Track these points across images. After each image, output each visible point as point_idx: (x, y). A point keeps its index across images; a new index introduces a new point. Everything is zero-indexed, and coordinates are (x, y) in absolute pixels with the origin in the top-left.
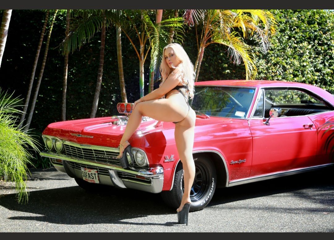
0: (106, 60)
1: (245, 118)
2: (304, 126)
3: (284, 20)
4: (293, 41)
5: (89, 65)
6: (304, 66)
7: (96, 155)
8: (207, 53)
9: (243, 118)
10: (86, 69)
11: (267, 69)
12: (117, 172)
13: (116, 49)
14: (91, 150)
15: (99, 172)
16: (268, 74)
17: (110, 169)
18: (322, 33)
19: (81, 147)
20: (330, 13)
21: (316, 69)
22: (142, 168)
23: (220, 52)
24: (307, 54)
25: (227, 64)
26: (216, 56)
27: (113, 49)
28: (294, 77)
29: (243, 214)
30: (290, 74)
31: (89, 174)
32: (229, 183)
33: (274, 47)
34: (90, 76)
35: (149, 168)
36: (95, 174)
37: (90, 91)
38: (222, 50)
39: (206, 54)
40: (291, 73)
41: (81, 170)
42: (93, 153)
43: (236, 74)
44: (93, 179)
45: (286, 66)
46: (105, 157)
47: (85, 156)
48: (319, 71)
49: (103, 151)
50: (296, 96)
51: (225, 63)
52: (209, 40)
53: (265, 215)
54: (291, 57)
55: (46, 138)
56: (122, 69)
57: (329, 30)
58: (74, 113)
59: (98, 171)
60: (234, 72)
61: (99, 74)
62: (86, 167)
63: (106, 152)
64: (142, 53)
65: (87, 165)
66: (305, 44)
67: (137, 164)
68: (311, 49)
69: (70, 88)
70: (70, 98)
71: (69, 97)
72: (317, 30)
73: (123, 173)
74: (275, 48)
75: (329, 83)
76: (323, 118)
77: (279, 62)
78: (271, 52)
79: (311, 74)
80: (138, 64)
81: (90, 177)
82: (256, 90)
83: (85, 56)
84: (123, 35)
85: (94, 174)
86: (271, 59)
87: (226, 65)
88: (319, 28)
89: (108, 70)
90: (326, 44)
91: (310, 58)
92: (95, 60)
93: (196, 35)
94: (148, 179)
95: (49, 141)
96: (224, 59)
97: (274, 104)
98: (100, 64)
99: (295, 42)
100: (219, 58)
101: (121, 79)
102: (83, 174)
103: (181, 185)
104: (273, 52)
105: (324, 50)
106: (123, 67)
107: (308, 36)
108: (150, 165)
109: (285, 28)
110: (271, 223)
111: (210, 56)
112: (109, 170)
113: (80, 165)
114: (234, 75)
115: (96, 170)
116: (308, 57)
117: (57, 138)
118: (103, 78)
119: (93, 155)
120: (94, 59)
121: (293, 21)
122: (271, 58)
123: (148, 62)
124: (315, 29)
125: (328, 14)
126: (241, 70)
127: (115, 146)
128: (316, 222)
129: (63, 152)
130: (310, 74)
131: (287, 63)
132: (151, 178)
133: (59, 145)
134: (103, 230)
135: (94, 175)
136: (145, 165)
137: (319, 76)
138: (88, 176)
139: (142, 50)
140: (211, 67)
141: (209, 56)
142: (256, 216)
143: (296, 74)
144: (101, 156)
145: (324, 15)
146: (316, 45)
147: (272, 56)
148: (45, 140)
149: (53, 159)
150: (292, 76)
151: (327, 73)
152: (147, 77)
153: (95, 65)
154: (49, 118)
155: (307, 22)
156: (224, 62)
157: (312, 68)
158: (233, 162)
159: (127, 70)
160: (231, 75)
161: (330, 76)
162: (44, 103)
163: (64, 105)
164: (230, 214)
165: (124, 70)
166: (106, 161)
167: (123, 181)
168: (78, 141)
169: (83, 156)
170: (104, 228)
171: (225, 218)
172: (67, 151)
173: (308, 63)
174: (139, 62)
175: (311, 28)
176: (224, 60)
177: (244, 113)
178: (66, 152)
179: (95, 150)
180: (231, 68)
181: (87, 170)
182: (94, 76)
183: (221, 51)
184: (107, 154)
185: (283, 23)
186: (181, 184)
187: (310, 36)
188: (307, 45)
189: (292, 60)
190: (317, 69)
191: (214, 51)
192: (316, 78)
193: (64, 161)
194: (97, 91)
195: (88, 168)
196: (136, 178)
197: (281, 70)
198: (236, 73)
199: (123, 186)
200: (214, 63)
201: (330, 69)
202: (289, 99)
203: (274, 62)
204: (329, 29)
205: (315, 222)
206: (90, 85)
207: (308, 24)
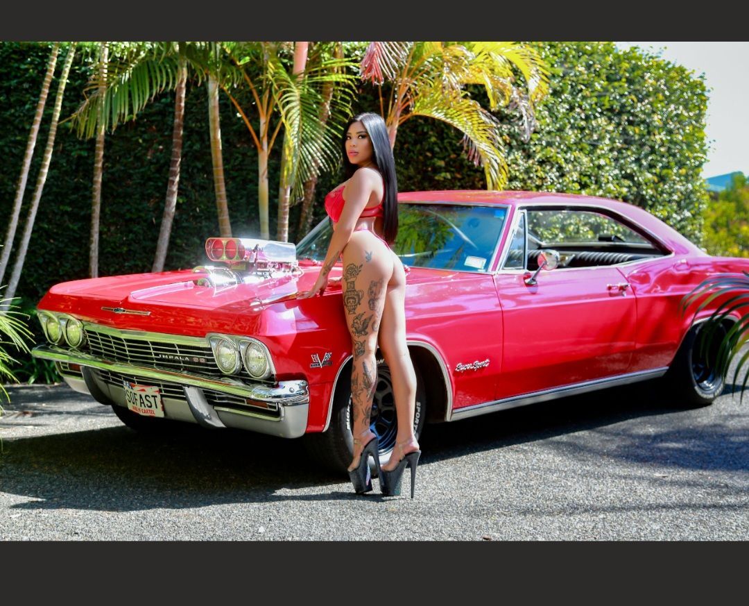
0: (186, 150)
1: (486, 271)
2: (610, 288)
3: (560, 71)
4: (579, 114)
5: (150, 160)
6: (600, 167)
7: (156, 354)
8: (401, 136)
9: (483, 271)
10: (142, 170)
11: (527, 171)
12: (204, 391)
13: (208, 127)
14: (146, 343)
15: (163, 393)
16: (529, 181)
17: (189, 386)
18: (635, 100)
19: (123, 336)
20: (651, 60)
21: (623, 172)
22: (259, 383)
23: (428, 136)
24: (607, 141)
25: (443, 159)
26: (421, 144)
27: (201, 127)
28: (580, 189)
29: (483, 481)
30: (573, 182)
31: (141, 396)
32: (452, 413)
33: (541, 126)
34: (151, 183)
35: (275, 383)
36: (155, 397)
37: (152, 217)
38: (432, 130)
39: (399, 138)
40: (575, 179)
41: (123, 387)
42: (149, 348)
43: (462, 181)
44: (151, 407)
45: (564, 165)
46: (177, 358)
47: (131, 356)
48: (630, 177)
49: (173, 345)
50: (586, 229)
51: (440, 159)
52: (406, 110)
53: (532, 483)
54: (574, 147)
55: (46, 316)
56: (221, 168)
57: (648, 95)
58: (118, 264)
59: (160, 391)
60: (459, 176)
61: (171, 178)
62: (134, 382)
63: (180, 346)
64: (264, 136)
65: (137, 377)
66: (602, 121)
67: (248, 372)
68: (614, 131)
69: (107, 210)
70: (109, 230)
71: (105, 230)
72: (626, 93)
73: (218, 394)
74: (543, 127)
75: (650, 203)
76: (645, 272)
77: (551, 157)
78: (534, 136)
79: (615, 182)
80: (255, 159)
81: (143, 403)
82: (509, 210)
83: (141, 141)
84: (222, 97)
85: (153, 396)
86: (534, 151)
87: (442, 163)
88: (629, 90)
89: (190, 170)
90: (643, 122)
91: (611, 150)
92: (162, 150)
93: (379, 98)
94: (275, 407)
95: (52, 324)
96: (437, 149)
97: (544, 244)
98: (172, 159)
99: (583, 116)
100: (427, 147)
101: (219, 191)
102: (127, 397)
103: (348, 420)
104: (539, 136)
105: (639, 135)
106: (224, 165)
107: (607, 106)
108: (276, 375)
109: (561, 87)
110: (546, 501)
111: (409, 143)
112: (186, 388)
113: (120, 377)
114: (459, 184)
115: (156, 388)
116: (609, 148)
117: (69, 317)
118: (179, 189)
119: (151, 354)
120: (161, 147)
121: (578, 74)
122: (534, 149)
123: (276, 155)
124: (621, 92)
125: (645, 62)
126: (472, 173)
127: (199, 332)
128: (642, 496)
129: (84, 348)
130: (612, 183)
131: (566, 160)
132: (280, 406)
133: (75, 332)
134: (169, 526)
135: (152, 400)
136: (266, 375)
137: (629, 187)
138: (138, 402)
139: (263, 128)
140: (410, 166)
141: (405, 143)
142: (512, 484)
143: (585, 182)
144: (168, 356)
145: (639, 63)
146: (623, 123)
147: (535, 144)
148: (43, 321)
149: (62, 363)
150: (577, 186)
151: (647, 181)
152: (274, 187)
153: (162, 161)
154: (61, 273)
155: (605, 76)
156: (437, 156)
157: (617, 172)
158: (461, 367)
159: (231, 172)
160: (453, 184)
161: (652, 189)
162: (52, 241)
163: (95, 247)
164: (456, 481)
165: (225, 171)
166: (178, 368)
167: (217, 411)
168: (116, 324)
169: (126, 356)
170: (171, 522)
171: (445, 492)
172: (93, 346)
173: (608, 161)
174: (256, 155)
175: (614, 88)
176: (437, 153)
177: (484, 261)
178: (91, 348)
179: (153, 343)
180: (452, 169)
181: (137, 388)
182: (160, 184)
183: (431, 133)
184: (181, 352)
185: (559, 76)
186: (348, 417)
187: (612, 107)
188: (605, 123)
189: (577, 154)
190: (626, 172)
191: (416, 132)
192: (625, 190)
193: (86, 368)
194: (167, 216)
195: (139, 383)
196: (246, 404)
197: (554, 174)
198: (463, 178)
199: (218, 424)
200: (418, 157)
201: (652, 173)
202: (570, 234)
203: (540, 158)
204: (649, 91)
205: (640, 496)
206: (152, 204)
207: (607, 80)
